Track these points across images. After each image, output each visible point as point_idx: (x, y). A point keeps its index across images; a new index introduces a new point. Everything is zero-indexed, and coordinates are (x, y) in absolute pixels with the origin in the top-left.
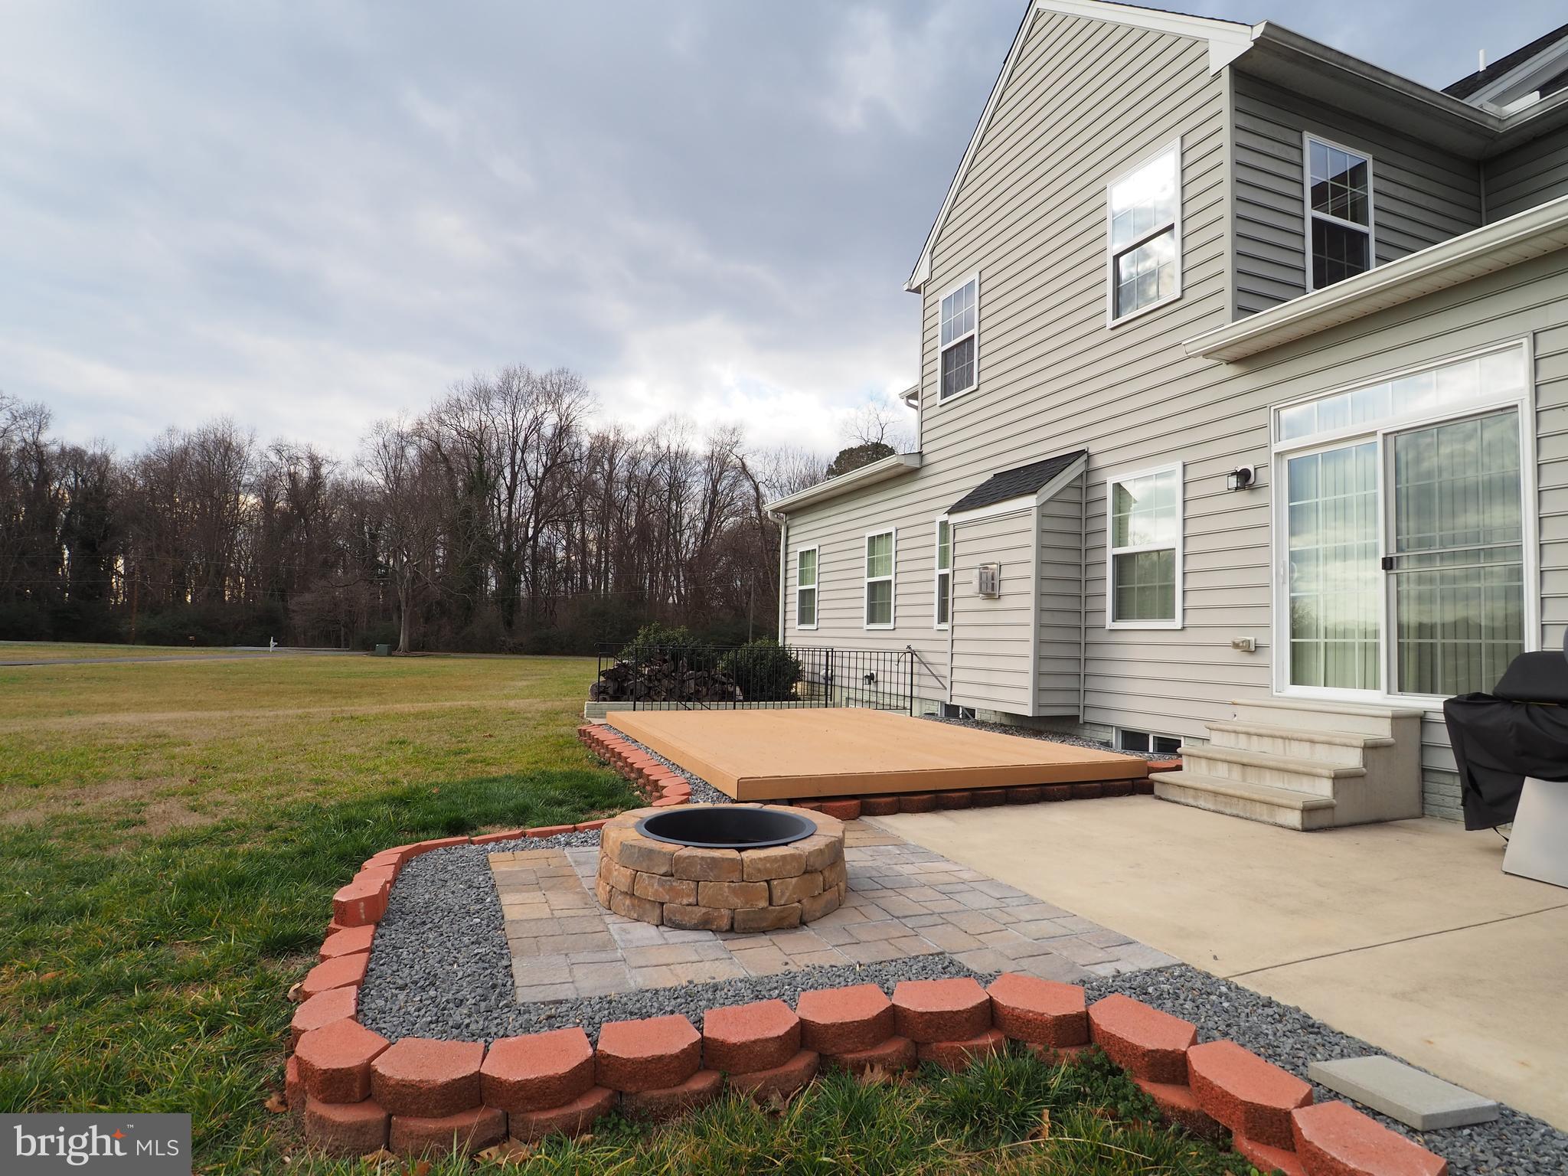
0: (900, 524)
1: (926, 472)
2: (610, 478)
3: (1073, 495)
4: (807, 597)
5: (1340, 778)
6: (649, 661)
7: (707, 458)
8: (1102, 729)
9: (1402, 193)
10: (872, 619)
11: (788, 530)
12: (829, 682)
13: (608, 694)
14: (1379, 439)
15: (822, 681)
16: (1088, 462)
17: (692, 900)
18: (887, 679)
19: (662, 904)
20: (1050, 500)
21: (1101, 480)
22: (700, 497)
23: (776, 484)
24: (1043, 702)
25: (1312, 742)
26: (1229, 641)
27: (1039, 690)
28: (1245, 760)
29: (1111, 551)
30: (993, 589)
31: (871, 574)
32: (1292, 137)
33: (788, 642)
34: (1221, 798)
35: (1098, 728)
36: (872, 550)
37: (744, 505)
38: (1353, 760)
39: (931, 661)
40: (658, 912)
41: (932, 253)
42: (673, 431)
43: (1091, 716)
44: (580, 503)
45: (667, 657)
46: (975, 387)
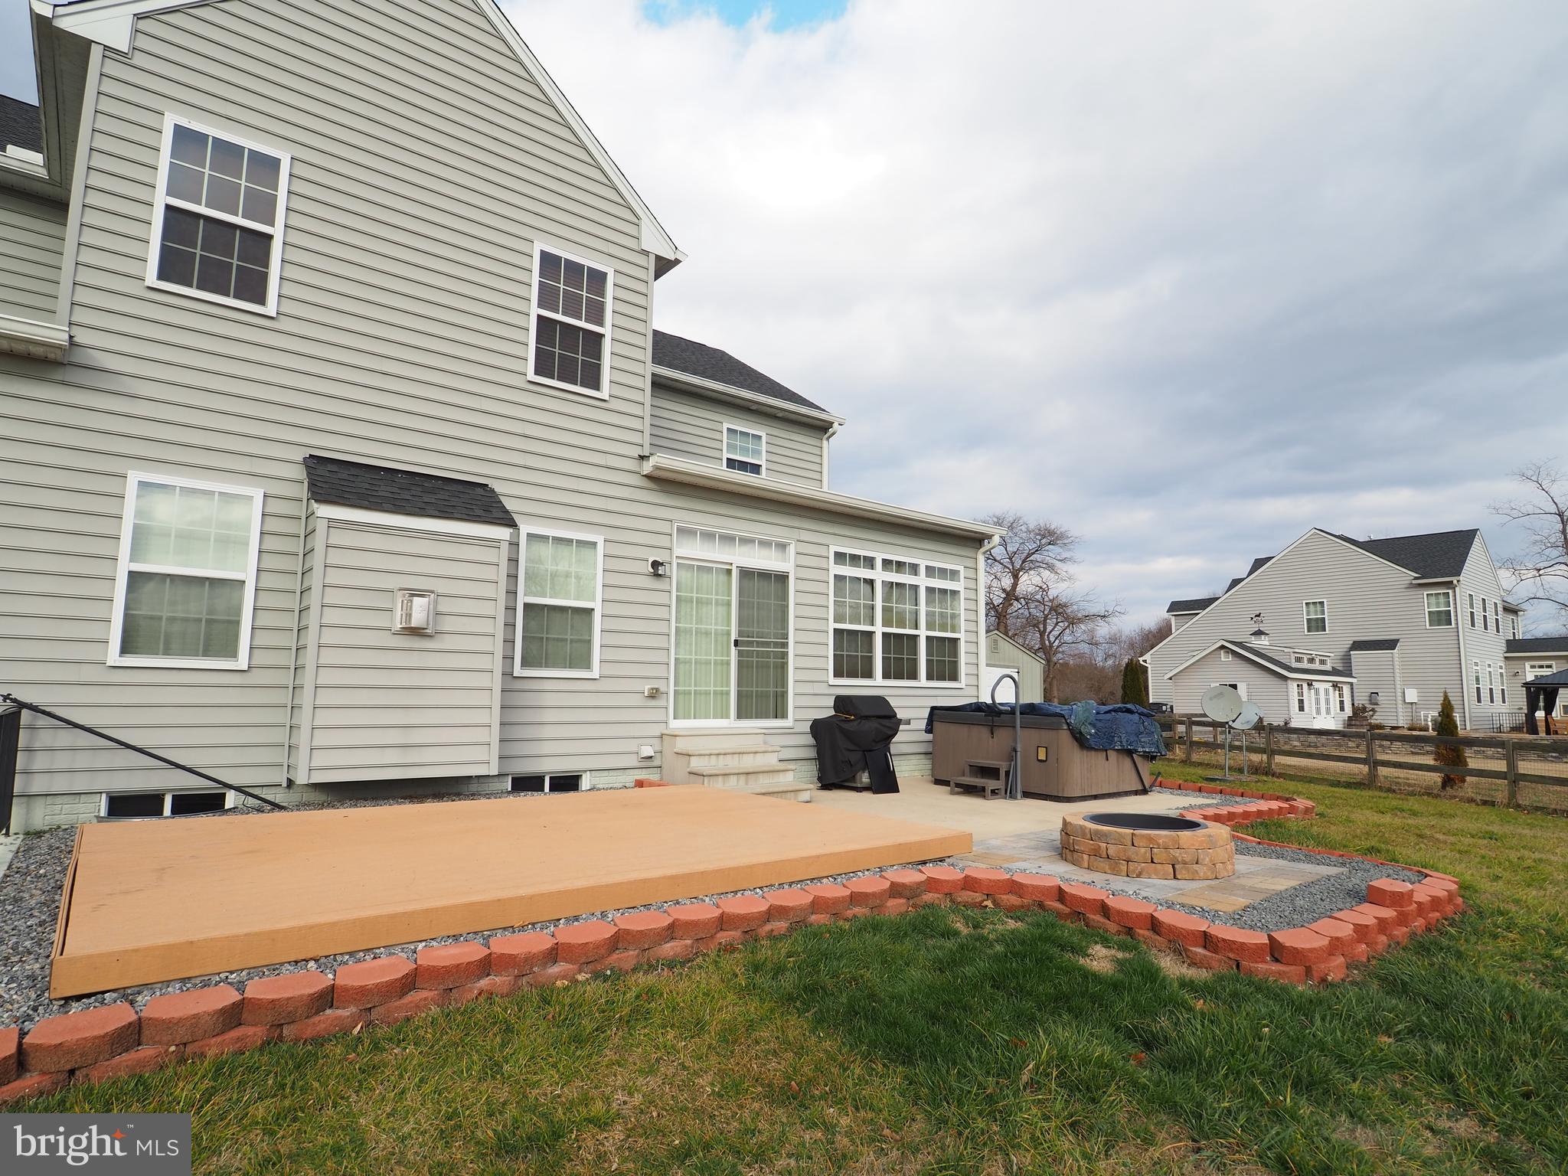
14: (734, 568)
26: (639, 689)
29: (523, 599)
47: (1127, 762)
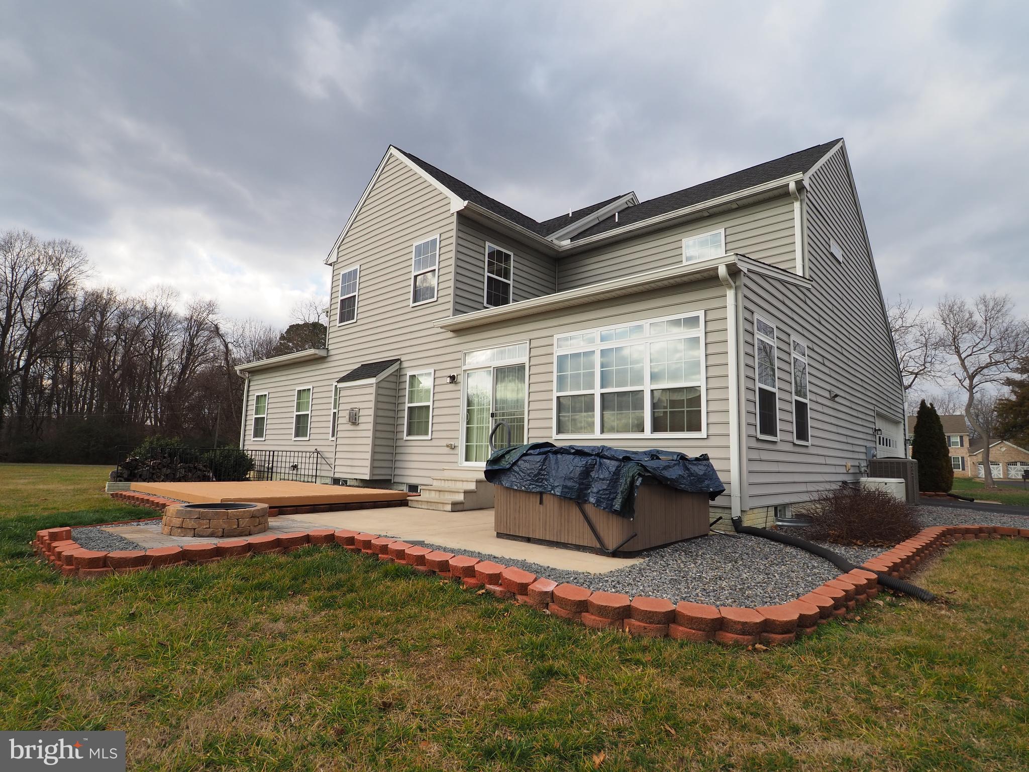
0: (315, 384)
1: (329, 359)
2: (101, 327)
3: (393, 379)
4: (259, 422)
5: (466, 492)
6: (153, 458)
7: (186, 319)
8: (401, 485)
9: (525, 269)
10: (297, 435)
11: (249, 382)
12: (270, 471)
13: (123, 477)
14: (492, 369)
15: (266, 470)
16: (400, 364)
17: (207, 526)
18: (303, 467)
19: (195, 529)
20: (382, 380)
21: (404, 373)
22: (179, 347)
23: (242, 345)
24: (375, 473)
25: (463, 481)
26: (445, 445)
27: (373, 468)
28: (440, 489)
29: (407, 405)
30: (355, 420)
31: (298, 410)
32: (481, 243)
33: (246, 448)
34: (429, 504)
35: (399, 485)
36: (299, 398)
37: (214, 355)
38: (472, 486)
39: (328, 457)
40: (193, 532)
41: (338, 248)
42: (160, 297)
43: (397, 479)
44: (70, 344)
45: (166, 455)
46: (355, 321)
47: (575, 512)
